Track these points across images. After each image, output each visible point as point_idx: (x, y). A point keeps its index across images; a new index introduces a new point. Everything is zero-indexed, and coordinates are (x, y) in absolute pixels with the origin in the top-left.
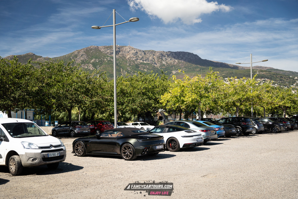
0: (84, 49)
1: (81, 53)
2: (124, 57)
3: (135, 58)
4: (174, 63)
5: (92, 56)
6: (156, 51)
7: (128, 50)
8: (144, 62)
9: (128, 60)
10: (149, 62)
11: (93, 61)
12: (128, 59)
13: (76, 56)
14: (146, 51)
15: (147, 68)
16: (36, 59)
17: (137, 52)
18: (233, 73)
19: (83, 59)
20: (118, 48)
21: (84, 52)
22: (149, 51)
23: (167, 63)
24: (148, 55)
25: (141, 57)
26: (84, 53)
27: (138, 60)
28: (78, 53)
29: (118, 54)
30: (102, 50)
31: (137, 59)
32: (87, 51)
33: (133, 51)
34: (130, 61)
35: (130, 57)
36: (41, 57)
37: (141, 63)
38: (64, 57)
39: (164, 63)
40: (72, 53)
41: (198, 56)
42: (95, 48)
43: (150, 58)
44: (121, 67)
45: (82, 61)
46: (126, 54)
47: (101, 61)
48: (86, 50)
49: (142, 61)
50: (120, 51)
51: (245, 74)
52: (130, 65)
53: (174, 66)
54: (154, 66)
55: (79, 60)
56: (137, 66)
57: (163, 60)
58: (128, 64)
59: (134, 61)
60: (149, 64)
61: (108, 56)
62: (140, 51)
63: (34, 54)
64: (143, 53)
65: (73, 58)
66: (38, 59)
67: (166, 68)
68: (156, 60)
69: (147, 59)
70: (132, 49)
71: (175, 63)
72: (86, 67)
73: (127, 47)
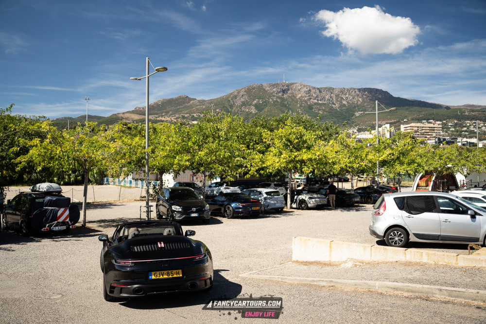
0: (245, 88)
1: (241, 93)
2: (294, 96)
3: (308, 98)
4: (357, 103)
5: (255, 97)
6: (334, 88)
7: (299, 88)
8: (320, 102)
9: (299, 100)
10: (325, 102)
11: (255, 102)
12: (299, 98)
13: (235, 97)
14: (322, 88)
15: (322, 109)
16: (189, 102)
17: (310, 90)
18: (433, 114)
19: (243, 100)
20: (287, 86)
21: (245, 91)
22: (325, 88)
23: (348, 102)
24: (324, 93)
25: (315, 95)
26: (245, 93)
27: (312, 100)
28: (238, 93)
29: (287, 92)
30: (267, 89)
31: (310, 99)
32: (249, 91)
33: (305, 89)
34: (301, 101)
35: (302, 96)
36: (195, 99)
37: (315, 104)
38: (222, 98)
39: (344, 103)
40: (231, 94)
41: (388, 93)
42: (259, 86)
43: (327, 97)
44: (290, 109)
45: (242, 102)
46: (297, 93)
47: (265, 102)
48: (248, 89)
49: (316, 101)
50: (289, 90)
51: (449, 115)
52: (301, 106)
53: (358, 106)
54: (332, 107)
55: (238, 102)
56: (310, 107)
57: (344, 100)
58: (299, 105)
59: (306, 102)
60: (325, 104)
61: (274, 96)
62: (314, 88)
63: (187, 97)
64: (318, 91)
65: (231, 100)
66: (191, 102)
67: (347, 109)
68: (334, 99)
69: (323, 99)
70: (304, 86)
71: (359, 103)
72: (247, 110)
73: (297, 84)
